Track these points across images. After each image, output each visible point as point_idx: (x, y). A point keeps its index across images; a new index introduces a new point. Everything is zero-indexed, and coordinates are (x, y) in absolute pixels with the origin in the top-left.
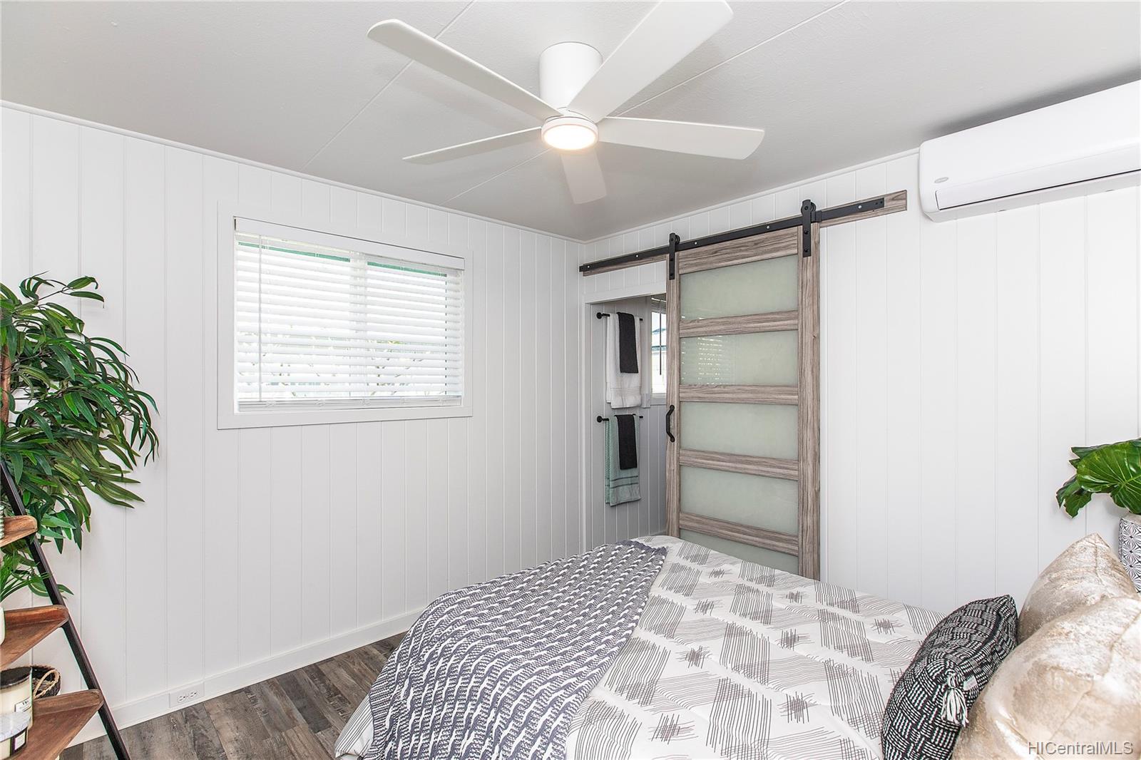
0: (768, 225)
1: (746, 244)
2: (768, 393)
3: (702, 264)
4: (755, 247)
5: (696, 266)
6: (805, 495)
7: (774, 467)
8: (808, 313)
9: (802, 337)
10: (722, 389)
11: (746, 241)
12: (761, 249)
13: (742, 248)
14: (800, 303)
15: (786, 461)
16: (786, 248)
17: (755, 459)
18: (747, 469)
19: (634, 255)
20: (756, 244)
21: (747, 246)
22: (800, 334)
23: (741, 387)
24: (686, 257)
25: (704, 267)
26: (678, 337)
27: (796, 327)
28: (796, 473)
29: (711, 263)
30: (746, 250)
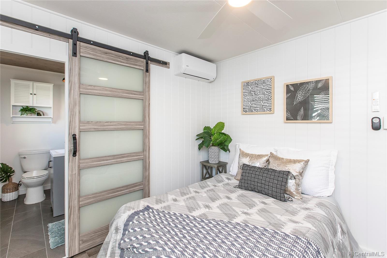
0: (132, 53)
1: (123, 57)
2: (132, 125)
3: (97, 56)
4: (126, 59)
5: (93, 55)
6: (146, 164)
7: (134, 156)
8: (147, 94)
9: (145, 103)
10: (109, 124)
11: (123, 55)
12: (129, 62)
13: (121, 58)
14: (144, 89)
15: (139, 153)
16: (139, 66)
17: (126, 155)
18: (122, 160)
19: (35, 25)
20: (127, 59)
21: (123, 58)
22: (144, 101)
23: (119, 123)
24: (86, 47)
25: (98, 58)
26: (79, 93)
27: (143, 99)
28: (143, 156)
29: (103, 57)
30: (123, 59)
